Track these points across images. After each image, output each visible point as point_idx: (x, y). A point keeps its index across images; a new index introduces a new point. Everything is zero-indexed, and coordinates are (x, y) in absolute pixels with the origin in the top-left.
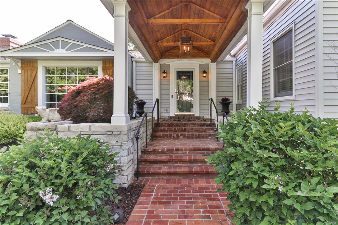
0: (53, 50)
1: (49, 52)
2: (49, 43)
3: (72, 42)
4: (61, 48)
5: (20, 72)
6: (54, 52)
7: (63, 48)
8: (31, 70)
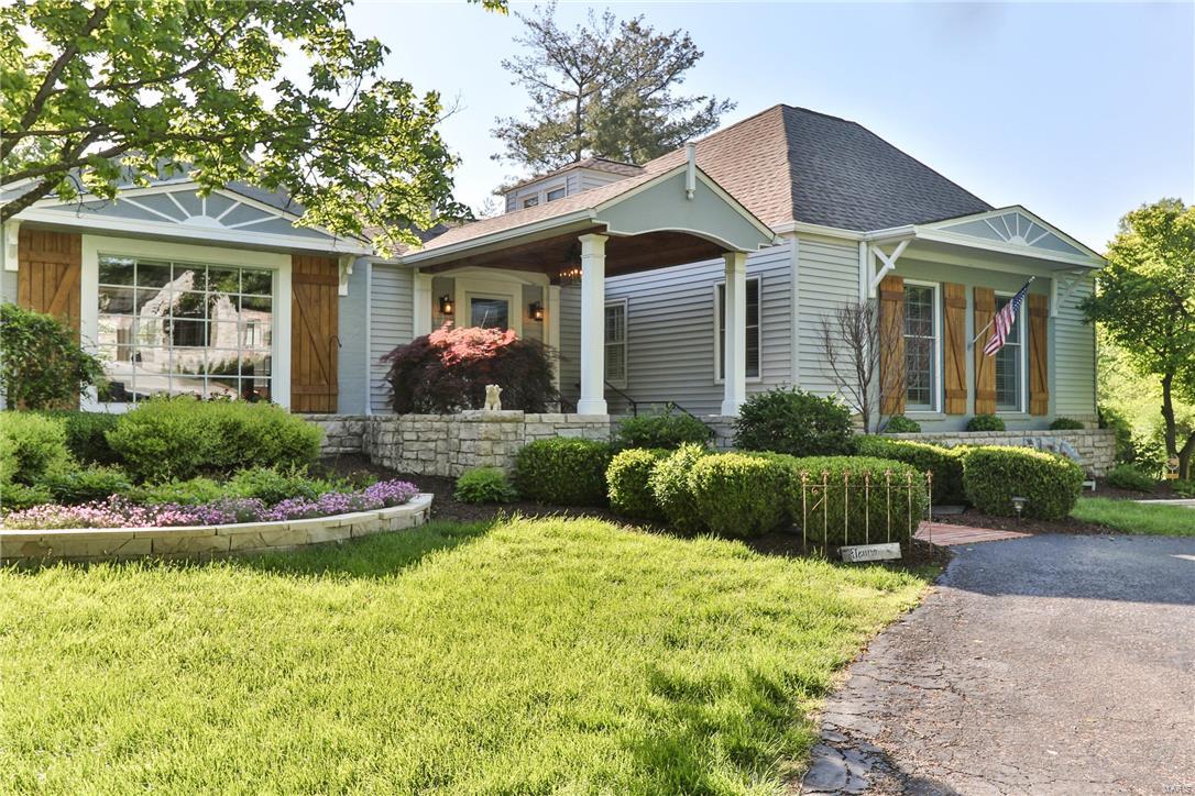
0: (183, 217)
1: (168, 221)
2: (170, 196)
3: (241, 200)
4: (207, 214)
5: (16, 269)
6: (186, 223)
7: (212, 213)
8: (57, 264)
